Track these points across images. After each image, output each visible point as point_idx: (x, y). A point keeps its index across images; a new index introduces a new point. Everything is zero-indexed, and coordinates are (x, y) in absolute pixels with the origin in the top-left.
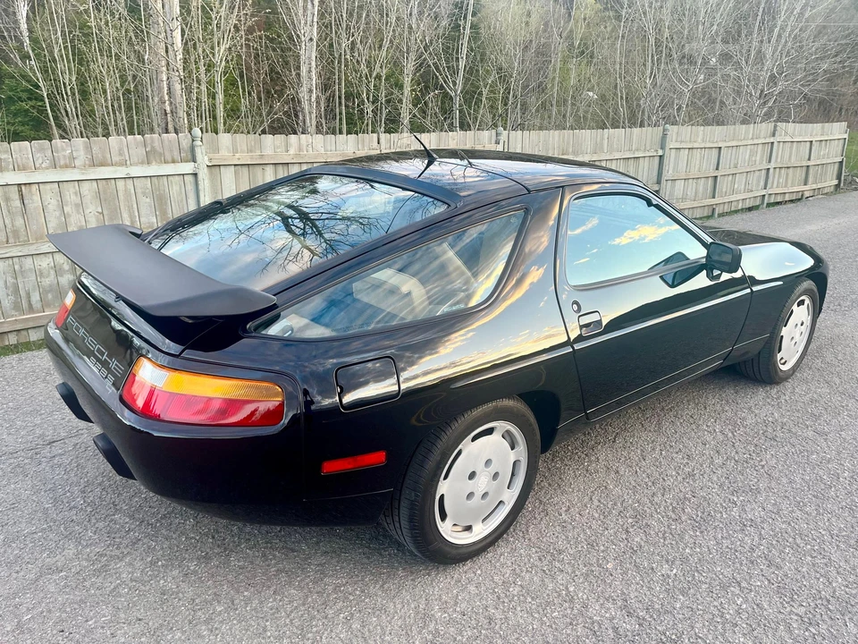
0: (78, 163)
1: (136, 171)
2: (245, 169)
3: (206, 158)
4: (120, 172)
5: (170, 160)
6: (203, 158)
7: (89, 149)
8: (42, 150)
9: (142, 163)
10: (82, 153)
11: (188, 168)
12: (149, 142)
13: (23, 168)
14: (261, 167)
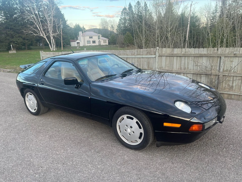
0: (135, 54)
1: (144, 56)
2: (168, 57)
3: (158, 54)
4: (141, 56)
5: (151, 54)
6: (157, 54)
7: (137, 51)
8: (130, 52)
9: (146, 55)
10: (136, 52)
11: (154, 56)
12: (148, 50)
13: (127, 55)
14: (173, 57)
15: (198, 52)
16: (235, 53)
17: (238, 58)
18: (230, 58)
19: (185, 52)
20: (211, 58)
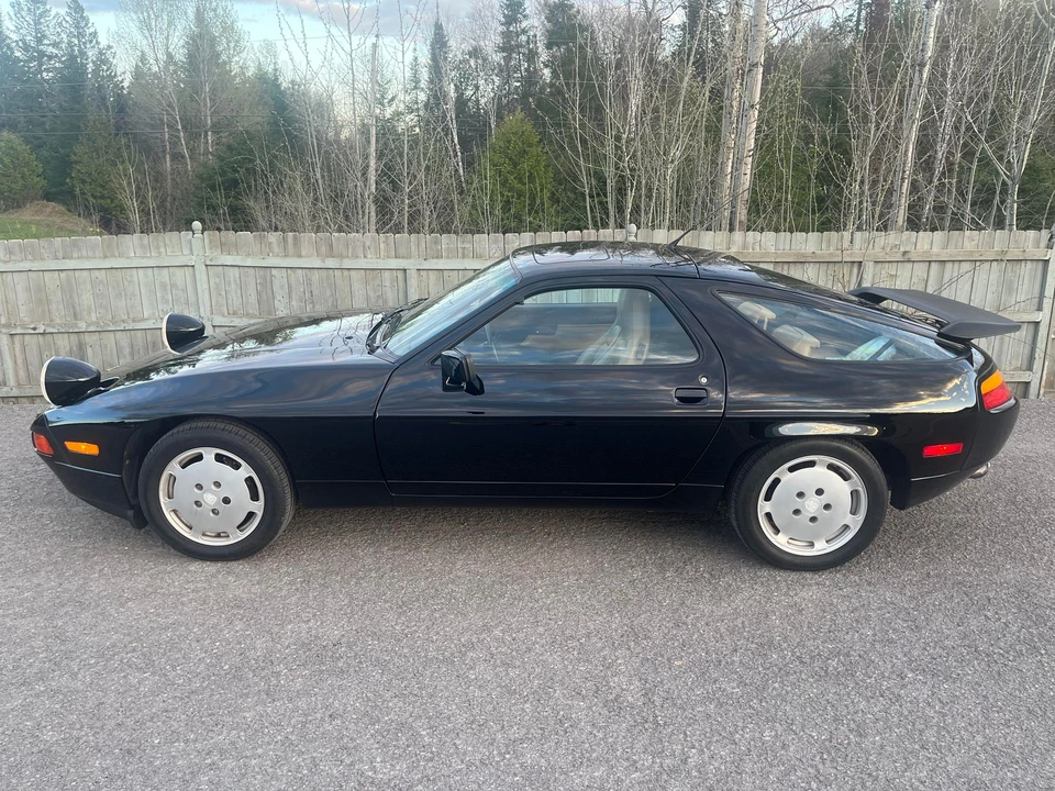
15: (787, 247)
16: (902, 249)
17: (910, 265)
18: (887, 265)
19: (745, 246)
20: (831, 266)
